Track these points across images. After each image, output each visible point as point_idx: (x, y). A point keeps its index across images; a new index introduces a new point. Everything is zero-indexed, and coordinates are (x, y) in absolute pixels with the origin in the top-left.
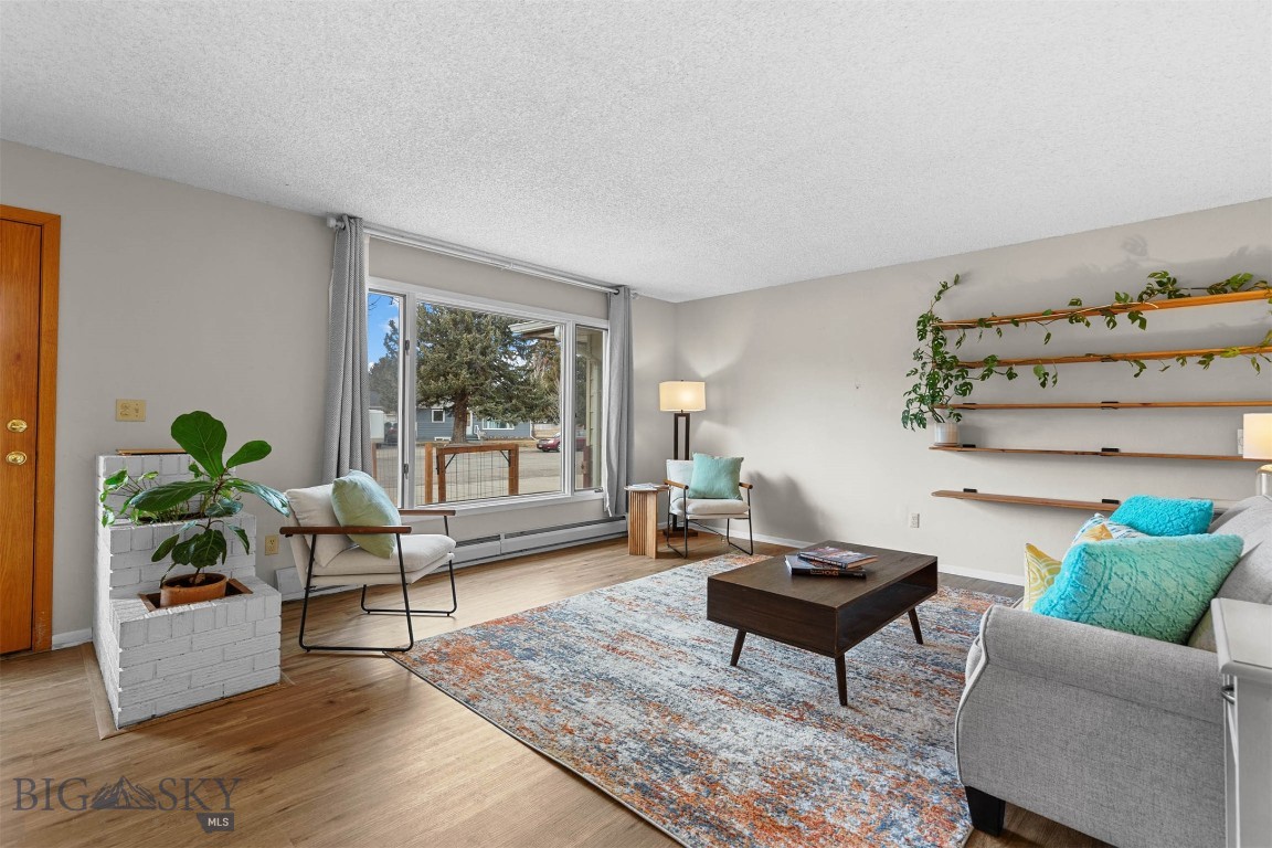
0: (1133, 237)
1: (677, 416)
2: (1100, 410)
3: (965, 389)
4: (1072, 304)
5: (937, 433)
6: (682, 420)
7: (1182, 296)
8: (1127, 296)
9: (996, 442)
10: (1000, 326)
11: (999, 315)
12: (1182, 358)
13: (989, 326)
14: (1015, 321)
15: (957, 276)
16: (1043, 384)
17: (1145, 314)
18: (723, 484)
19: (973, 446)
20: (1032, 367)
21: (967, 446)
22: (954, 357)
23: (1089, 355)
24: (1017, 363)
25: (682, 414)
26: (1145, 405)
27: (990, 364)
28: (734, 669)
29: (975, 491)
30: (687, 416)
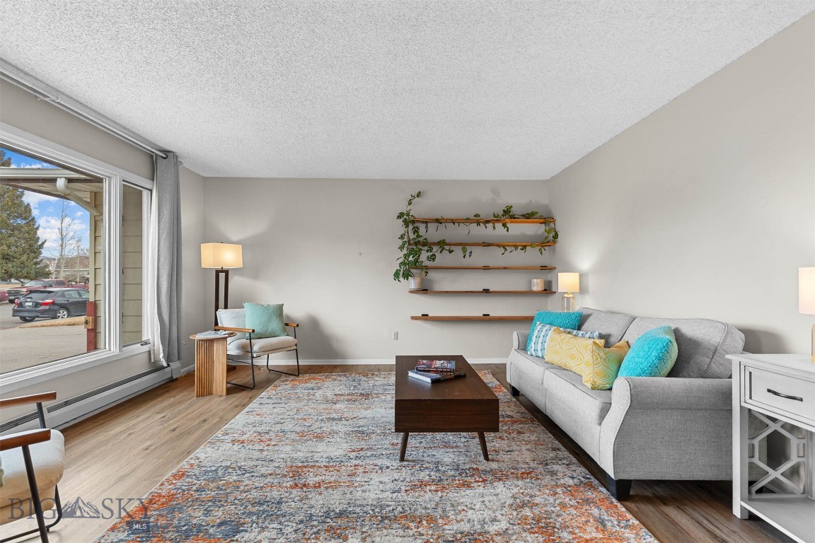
0: (495, 187)
1: (218, 272)
2: (482, 270)
3: (433, 258)
4: (475, 216)
5: (413, 283)
6: (222, 276)
7: (515, 218)
8: (498, 215)
9: (438, 288)
10: (446, 224)
11: (445, 217)
12: (516, 247)
13: (441, 223)
14: (453, 221)
15: (420, 192)
16: (464, 257)
17: (508, 225)
18: (275, 325)
19: (427, 290)
20: (461, 247)
21: (424, 290)
22: (426, 239)
23: (484, 243)
24: (454, 245)
25: (222, 271)
26: (505, 268)
27: (442, 244)
28: (406, 463)
29: (427, 315)
30: (227, 272)
